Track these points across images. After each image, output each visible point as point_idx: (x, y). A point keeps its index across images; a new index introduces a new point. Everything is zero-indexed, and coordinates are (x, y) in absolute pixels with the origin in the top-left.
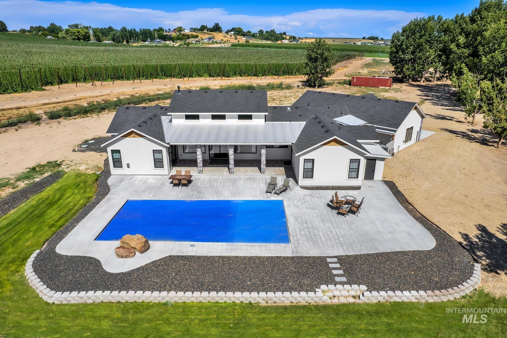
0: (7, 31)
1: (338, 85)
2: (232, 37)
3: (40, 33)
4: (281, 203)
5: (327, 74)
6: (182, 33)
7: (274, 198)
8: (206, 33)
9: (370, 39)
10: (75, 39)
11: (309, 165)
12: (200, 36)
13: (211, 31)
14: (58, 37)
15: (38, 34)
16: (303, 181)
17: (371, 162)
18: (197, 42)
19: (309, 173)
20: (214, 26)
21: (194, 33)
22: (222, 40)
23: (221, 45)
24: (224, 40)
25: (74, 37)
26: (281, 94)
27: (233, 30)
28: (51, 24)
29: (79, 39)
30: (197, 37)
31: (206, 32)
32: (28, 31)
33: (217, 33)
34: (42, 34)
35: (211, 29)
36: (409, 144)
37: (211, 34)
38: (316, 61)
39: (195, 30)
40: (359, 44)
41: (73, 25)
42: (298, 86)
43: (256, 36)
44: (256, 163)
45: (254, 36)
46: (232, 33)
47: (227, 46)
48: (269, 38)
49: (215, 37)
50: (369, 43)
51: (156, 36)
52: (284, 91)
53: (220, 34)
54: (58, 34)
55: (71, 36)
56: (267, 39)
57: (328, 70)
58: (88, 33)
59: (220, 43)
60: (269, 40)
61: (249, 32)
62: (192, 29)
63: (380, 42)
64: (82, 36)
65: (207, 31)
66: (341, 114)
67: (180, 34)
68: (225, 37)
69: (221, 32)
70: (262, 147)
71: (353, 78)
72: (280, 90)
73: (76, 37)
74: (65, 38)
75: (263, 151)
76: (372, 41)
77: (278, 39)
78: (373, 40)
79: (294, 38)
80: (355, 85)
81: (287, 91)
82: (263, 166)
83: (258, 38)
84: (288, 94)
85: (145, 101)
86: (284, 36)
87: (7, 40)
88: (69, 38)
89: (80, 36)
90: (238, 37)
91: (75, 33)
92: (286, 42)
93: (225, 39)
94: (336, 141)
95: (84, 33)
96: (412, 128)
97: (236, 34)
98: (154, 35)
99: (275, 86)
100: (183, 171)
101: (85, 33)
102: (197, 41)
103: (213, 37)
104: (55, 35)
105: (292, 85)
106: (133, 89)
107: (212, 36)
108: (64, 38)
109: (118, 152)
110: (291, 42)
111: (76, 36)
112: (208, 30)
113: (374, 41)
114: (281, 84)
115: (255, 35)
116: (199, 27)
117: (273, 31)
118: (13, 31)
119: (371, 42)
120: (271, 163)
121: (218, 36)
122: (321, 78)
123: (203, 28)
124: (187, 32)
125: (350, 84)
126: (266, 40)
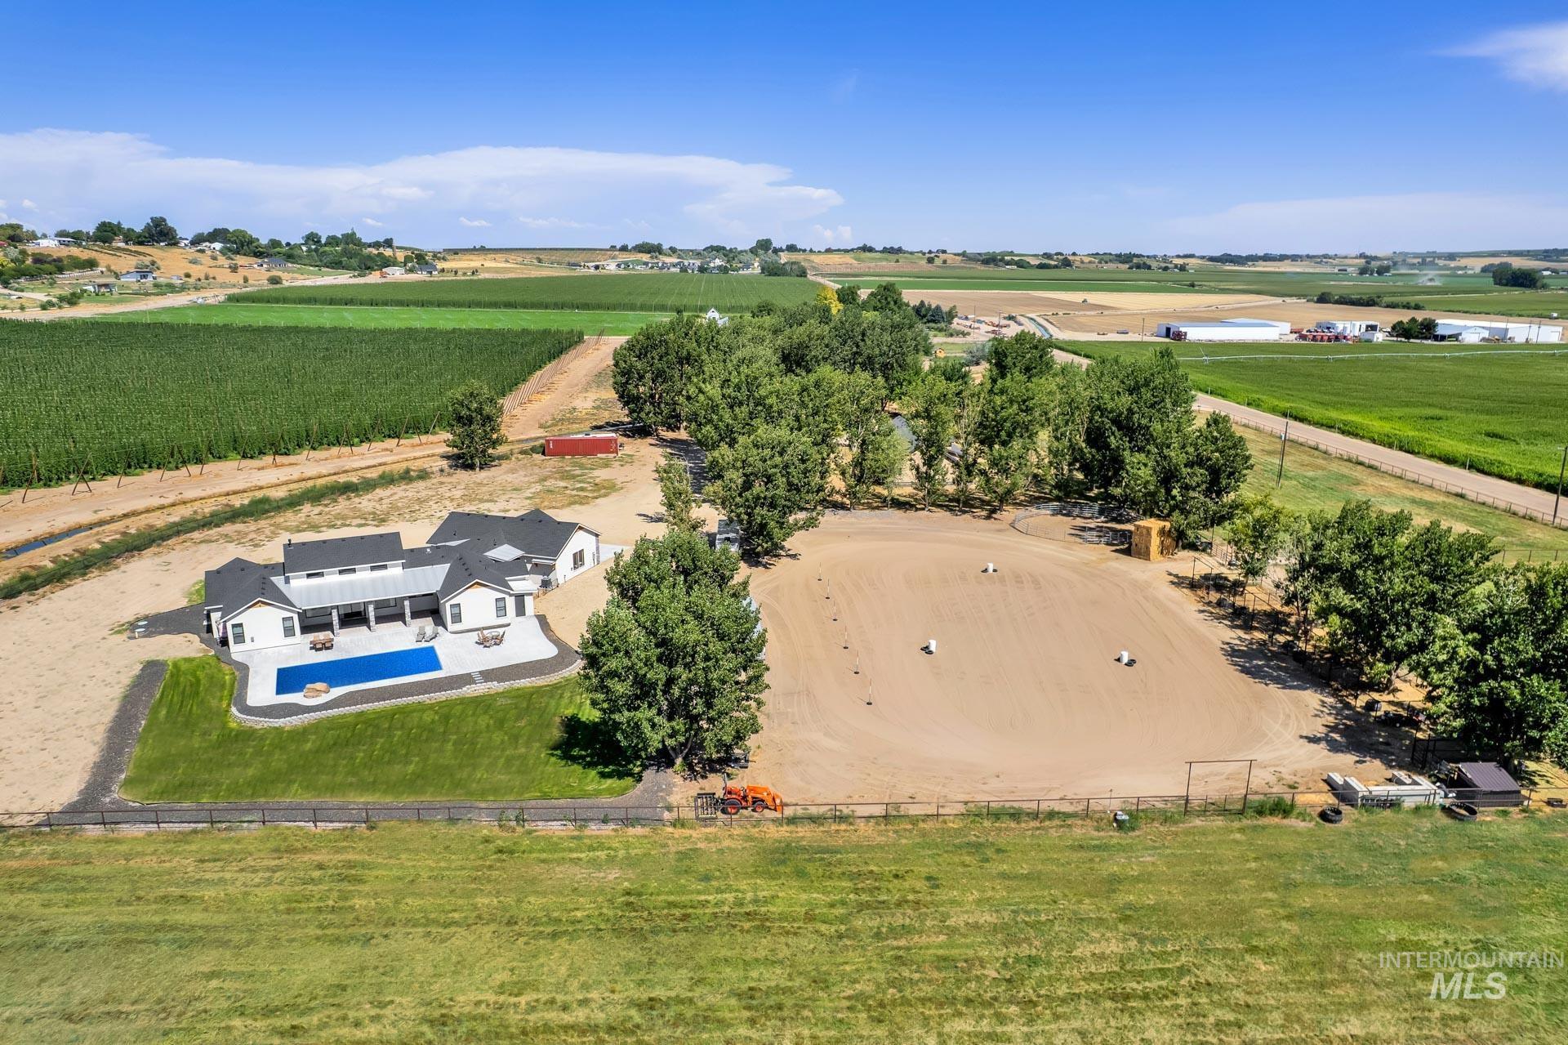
1: (520, 456)
2: (219, 263)
4: (432, 648)
5: (495, 443)
6: (31, 248)
7: (424, 645)
8: (124, 250)
9: (640, 252)
11: (456, 610)
12: (104, 259)
13: (141, 243)
16: (451, 627)
17: (520, 599)
18: (103, 290)
19: (457, 618)
20: (148, 227)
22: (188, 276)
23: (189, 298)
24: (195, 275)
26: (410, 494)
27: (215, 235)
30: (91, 264)
31: (122, 245)
33: (161, 248)
35: (139, 236)
36: (581, 570)
37: (144, 254)
38: (471, 423)
39: (77, 238)
40: (611, 267)
42: (442, 471)
43: (300, 257)
44: (399, 617)
45: (290, 255)
46: (218, 246)
47: (210, 301)
48: (341, 262)
49: (159, 262)
50: (638, 262)
52: (415, 484)
53: (175, 250)
56: (336, 265)
57: (495, 436)
59: (183, 288)
60: (343, 268)
61: (275, 243)
62: (63, 233)
63: (668, 260)
65: (126, 243)
66: (495, 545)
67: (23, 252)
68: (194, 262)
69: (177, 244)
70: (404, 598)
71: (548, 441)
72: (407, 484)
75: (407, 603)
76: (645, 257)
77: (369, 264)
78: (649, 252)
79: (419, 259)
80: (553, 454)
81: (421, 484)
82: (408, 619)
83: (307, 261)
84: (423, 494)
85: (154, 541)
86: (388, 252)
90: (241, 260)
92: (396, 274)
93: (197, 271)
94: (477, 583)
96: (581, 552)
97: (230, 250)
99: (397, 477)
100: (322, 636)
102: (100, 286)
103: (153, 263)
105: (429, 470)
106: (95, 512)
107: (147, 260)
109: (240, 625)
110: (411, 271)
112: (130, 237)
113: (652, 257)
114: (408, 471)
115: (296, 252)
116: (90, 228)
117: (350, 238)
119: (644, 260)
120: (416, 615)
121: (171, 263)
122: (484, 451)
123: (107, 233)
124: (48, 245)
125: (543, 454)
126: (333, 268)
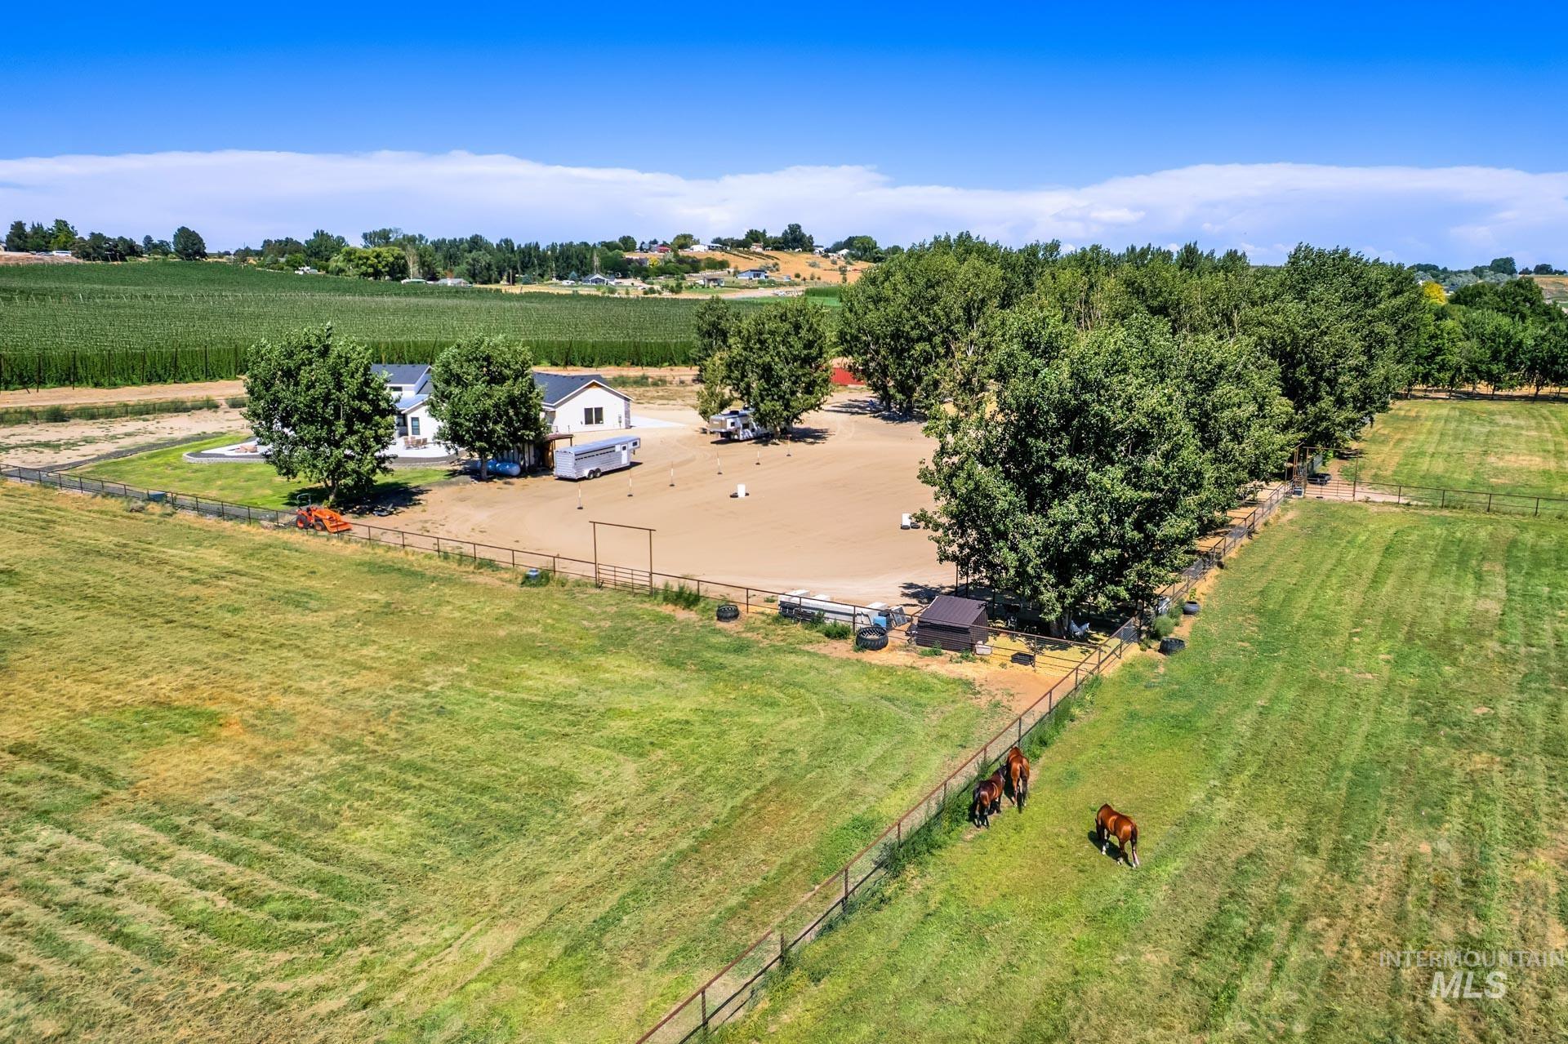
0: (204, 255)
2: (834, 266)
3: (283, 260)
6: (684, 253)
8: (757, 253)
10: (366, 274)
12: (736, 261)
13: (777, 249)
14: (326, 268)
15: (277, 262)
18: (712, 284)
20: (785, 233)
21: (718, 256)
22: (797, 276)
23: (782, 291)
25: (364, 268)
27: (849, 243)
28: (316, 234)
29: (377, 274)
30: (723, 265)
31: (759, 250)
32: (258, 254)
34: (287, 262)
35: (776, 241)
36: (597, 427)
37: (773, 258)
39: (725, 244)
41: (375, 233)
46: (843, 253)
47: (792, 295)
49: (781, 265)
51: (597, 262)
53: (804, 255)
54: (328, 260)
55: (357, 266)
58: (403, 258)
59: (785, 285)
62: (717, 241)
64: (386, 265)
65: (764, 248)
67: (677, 256)
68: (813, 265)
69: (812, 251)
73: (371, 270)
74: (343, 271)
87: (200, 282)
88: (352, 272)
89: (380, 267)
90: (854, 264)
91: (368, 259)
93: (808, 273)
95: (391, 259)
96: (599, 409)
97: (853, 256)
98: (592, 260)
101: (396, 258)
102: (709, 280)
103: (775, 265)
104: (320, 263)
107: (771, 263)
108: (341, 271)
111: (371, 266)
112: (767, 244)
116: (741, 237)
118: (220, 255)
121: (792, 264)
123: (751, 240)
124: (699, 251)
